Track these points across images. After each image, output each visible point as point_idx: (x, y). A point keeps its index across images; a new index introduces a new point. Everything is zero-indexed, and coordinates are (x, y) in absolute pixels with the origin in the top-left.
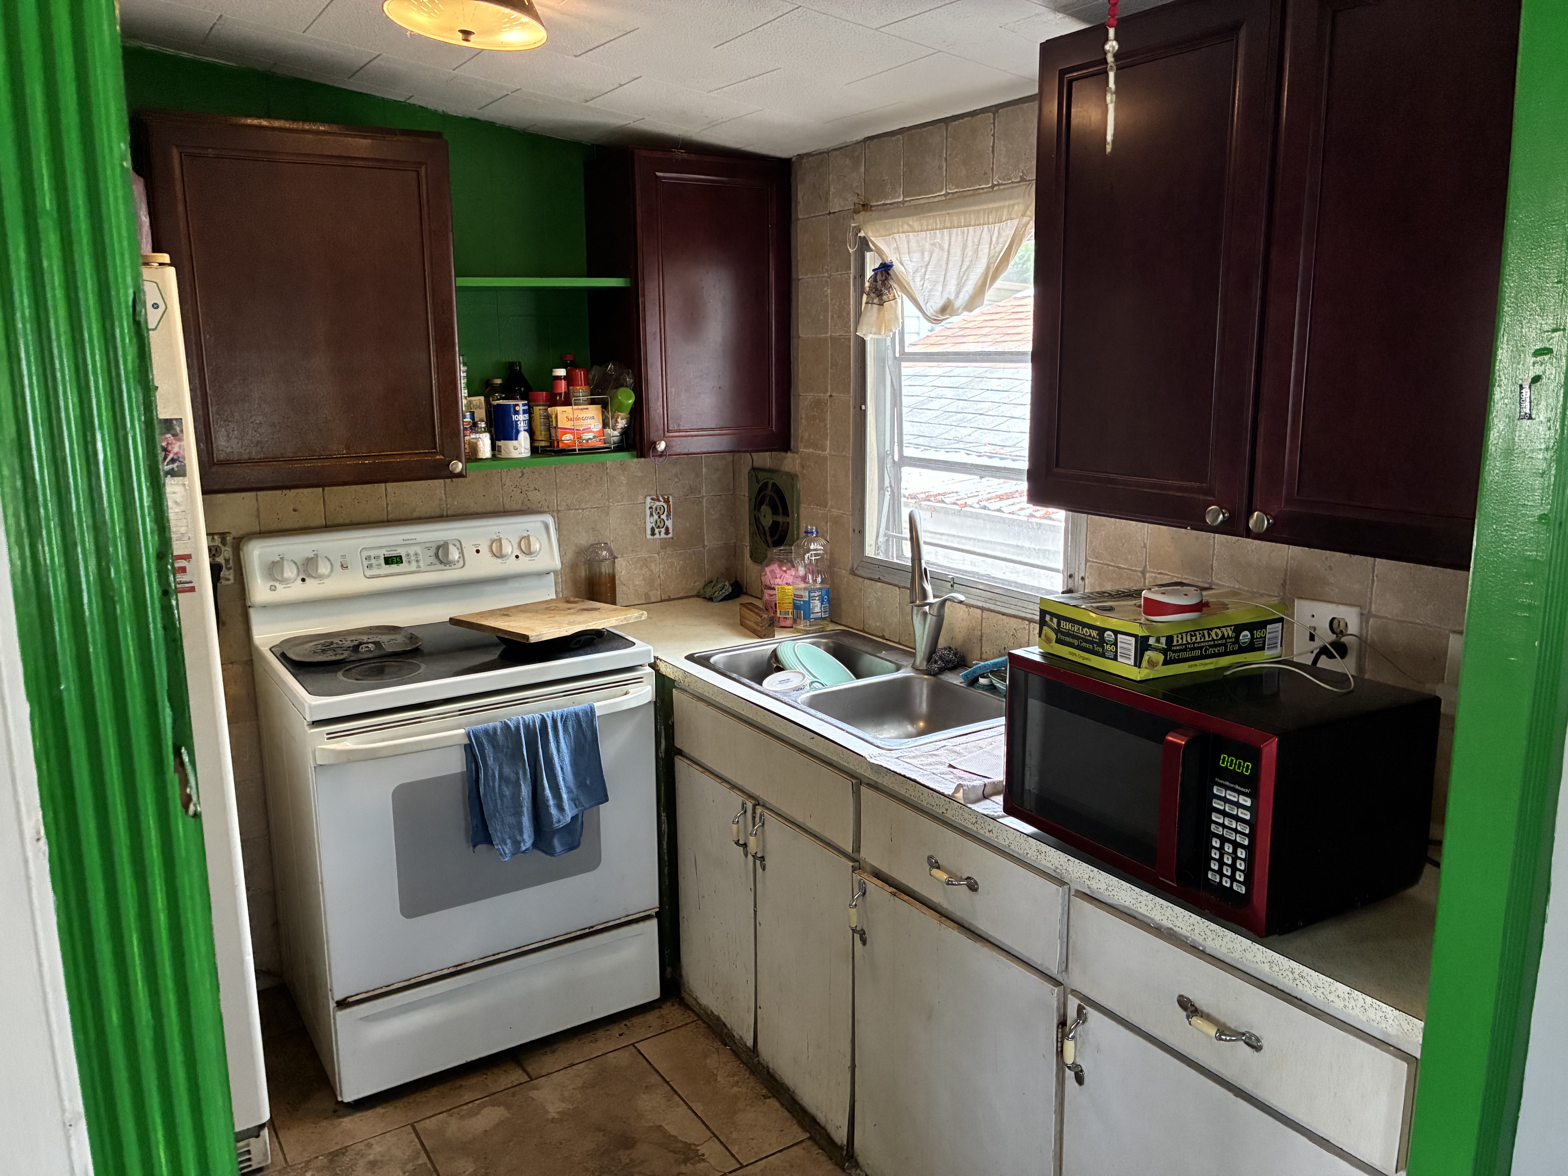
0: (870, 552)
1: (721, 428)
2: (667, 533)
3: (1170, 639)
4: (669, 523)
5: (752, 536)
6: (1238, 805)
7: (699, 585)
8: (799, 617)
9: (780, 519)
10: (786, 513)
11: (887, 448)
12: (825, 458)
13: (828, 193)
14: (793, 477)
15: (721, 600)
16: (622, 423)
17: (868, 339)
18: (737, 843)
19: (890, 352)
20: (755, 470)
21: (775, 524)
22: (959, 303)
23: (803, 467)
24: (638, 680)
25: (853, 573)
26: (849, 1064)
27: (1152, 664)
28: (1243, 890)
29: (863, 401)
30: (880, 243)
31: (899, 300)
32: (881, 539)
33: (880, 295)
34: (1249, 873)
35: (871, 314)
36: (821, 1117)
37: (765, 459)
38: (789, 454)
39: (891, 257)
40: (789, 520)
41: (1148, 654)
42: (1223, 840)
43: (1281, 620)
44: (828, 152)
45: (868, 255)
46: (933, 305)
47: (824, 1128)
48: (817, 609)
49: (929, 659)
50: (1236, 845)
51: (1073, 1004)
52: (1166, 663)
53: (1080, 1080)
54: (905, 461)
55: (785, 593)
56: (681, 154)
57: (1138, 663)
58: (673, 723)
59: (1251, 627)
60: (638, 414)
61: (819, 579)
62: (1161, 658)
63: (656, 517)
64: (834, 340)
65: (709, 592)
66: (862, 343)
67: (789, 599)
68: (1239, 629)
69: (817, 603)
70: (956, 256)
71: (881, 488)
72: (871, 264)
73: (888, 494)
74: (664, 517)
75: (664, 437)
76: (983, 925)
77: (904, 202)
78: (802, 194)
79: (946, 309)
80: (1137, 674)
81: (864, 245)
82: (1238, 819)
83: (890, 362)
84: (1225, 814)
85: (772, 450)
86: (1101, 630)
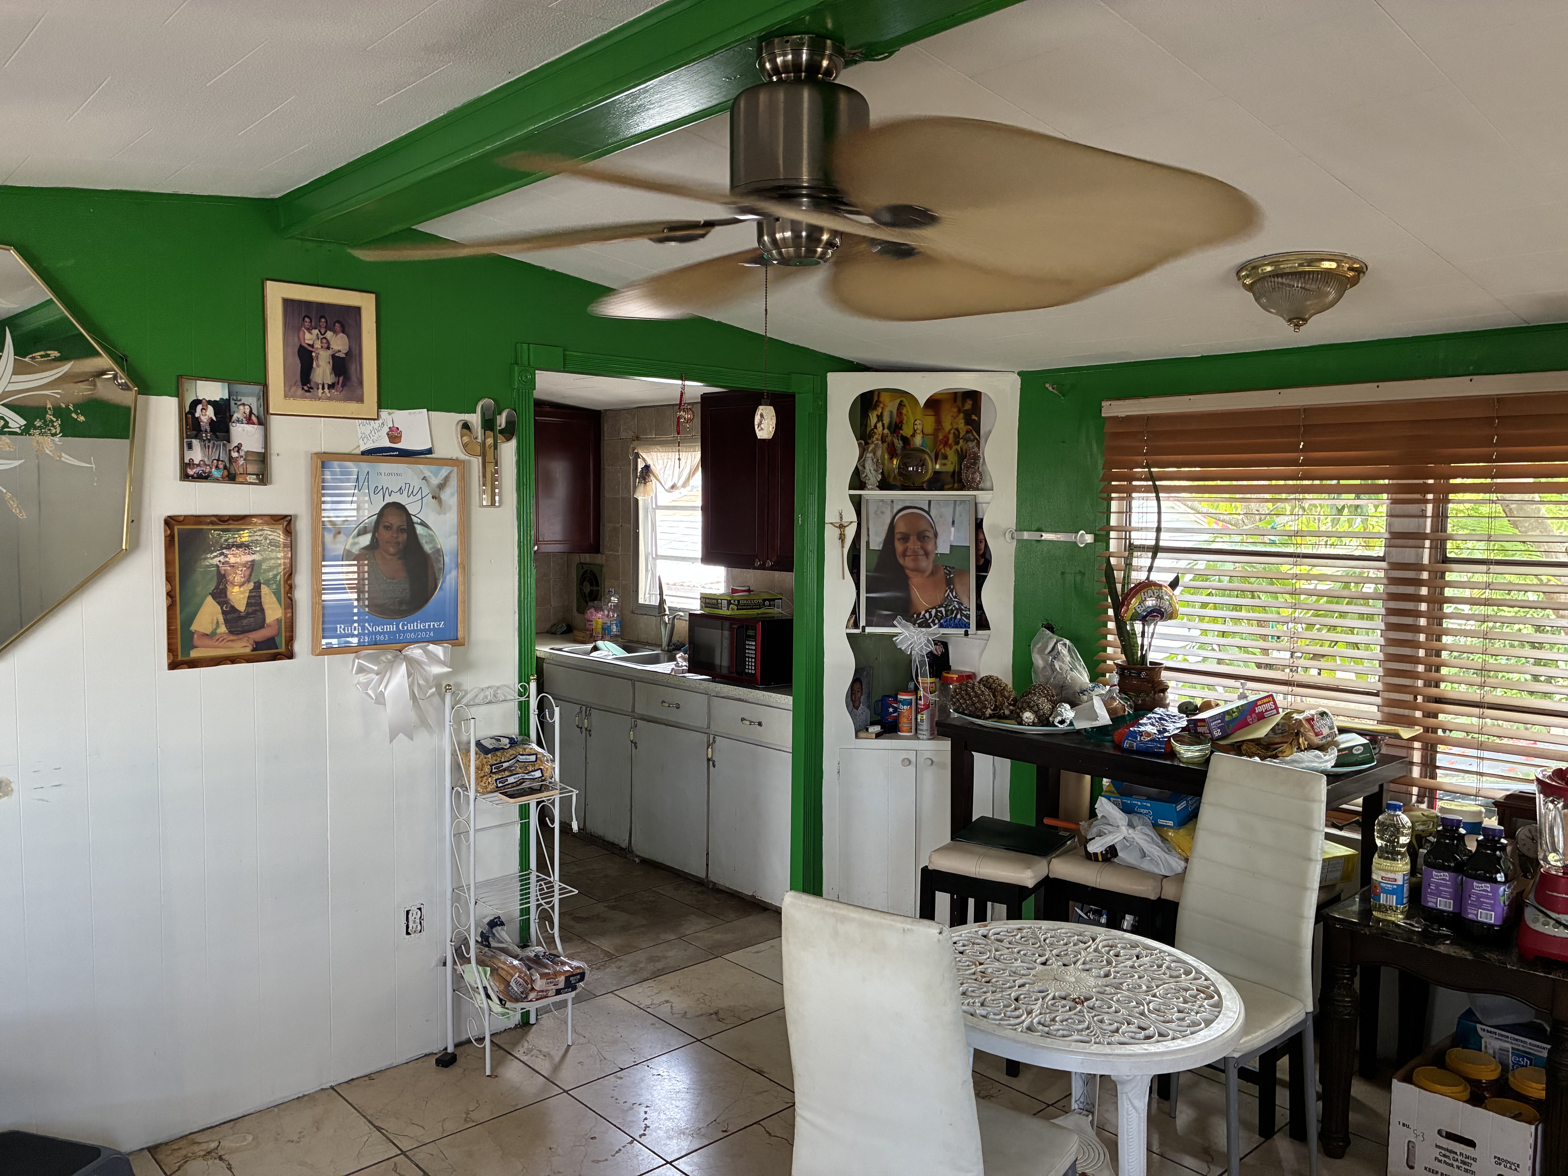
0: (641, 601)
1: (564, 541)
3: (739, 601)
5: (578, 600)
6: (752, 645)
7: (548, 626)
8: (605, 634)
9: (595, 588)
10: (597, 585)
11: (650, 551)
12: (618, 556)
13: (619, 429)
14: (601, 566)
15: (562, 633)
17: (639, 498)
18: (578, 726)
19: (650, 505)
20: (581, 564)
21: (591, 591)
22: (679, 484)
23: (607, 561)
25: (632, 612)
26: (629, 809)
27: (733, 609)
28: (753, 672)
29: (638, 528)
30: (644, 455)
31: (653, 482)
32: (647, 596)
33: (644, 479)
34: (755, 666)
35: (641, 488)
37: (587, 558)
38: (599, 555)
39: (649, 462)
40: (599, 588)
41: (731, 606)
42: (749, 657)
43: (781, 599)
44: (620, 410)
45: (639, 460)
46: (668, 485)
47: (617, 847)
48: (614, 630)
49: (669, 645)
50: (752, 658)
51: (712, 737)
52: (737, 609)
53: (714, 766)
54: (658, 557)
55: (597, 623)
56: (548, 409)
57: (728, 609)
58: (543, 682)
59: (769, 600)
61: (616, 616)
62: (736, 607)
64: (623, 499)
65: (554, 629)
66: (637, 501)
67: (600, 626)
68: (764, 600)
69: (615, 627)
71: (647, 570)
72: (641, 465)
73: (650, 573)
75: (537, 544)
76: (682, 721)
77: (655, 438)
78: (606, 427)
79: (673, 486)
80: (727, 613)
81: (637, 456)
82: (752, 649)
83: (650, 509)
84: (749, 649)
85: (589, 553)
86: (718, 599)
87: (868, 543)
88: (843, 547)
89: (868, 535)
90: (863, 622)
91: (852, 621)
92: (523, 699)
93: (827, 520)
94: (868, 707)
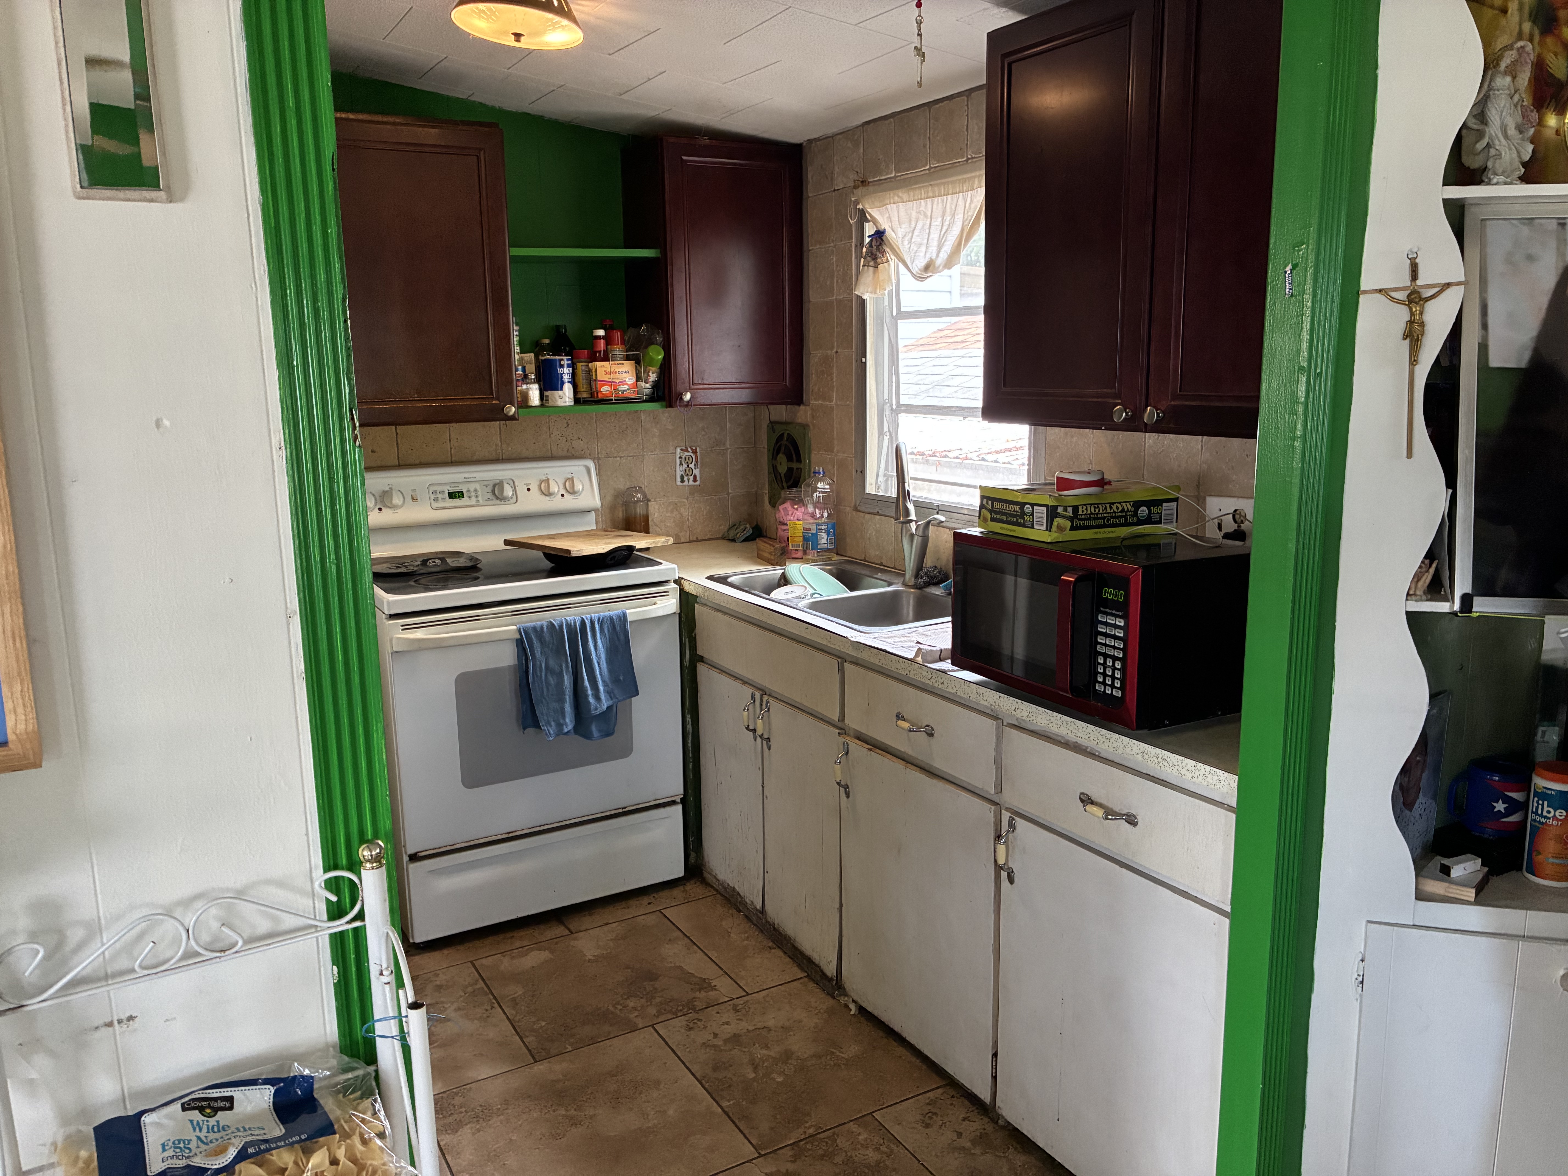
0: (870, 489)
1: (740, 383)
2: (695, 480)
3: (1075, 509)
4: (697, 472)
5: (770, 484)
6: (1116, 627)
7: (724, 528)
8: (808, 548)
9: (795, 465)
10: (799, 460)
11: (886, 396)
12: (832, 408)
13: (833, 173)
14: (805, 427)
15: (744, 541)
16: (653, 377)
17: (866, 296)
18: (747, 728)
19: (888, 312)
20: (773, 424)
21: (790, 470)
22: (939, 262)
23: (813, 417)
24: (664, 594)
25: (856, 509)
26: (838, 906)
27: (1060, 529)
28: (1119, 694)
29: (864, 354)
30: (875, 212)
31: (892, 264)
32: (881, 479)
33: (875, 258)
34: (1123, 680)
35: (868, 275)
36: (816, 957)
37: (780, 412)
38: (802, 407)
39: (884, 225)
40: (801, 466)
41: (1057, 521)
42: (1106, 656)
43: (1176, 500)
44: (833, 137)
45: (867, 225)
46: (919, 265)
47: (818, 966)
48: (824, 541)
49: (917, 576)
50: (1115, 659)
51: (1006, 816)
52: (1073, 528)
53: (1011, 880)
54: (902, 408)
55: (795, 528)
57: (1049, 528)
58: (695, 635)
59: (1149, 504)
60: (666, 369)
61: (826, 514)
62: (1068, 524)
63: (685, 466)
64: (839, 301)
65: (732, 534)
66: (862, 303)
67: (800, 533)
68: (1137, 505)
69: (824, 535)
70: (937, 222)
71: (881, 433)
72: (868, 232)
73: (886, 438)
74: (692, 466)
75: (690, 389)
76: (939, 764)
77: (896, 177)
78: (811, 174)
79: (929, 267)
80: (1047, 537)
81: (863, 217)
82: (1115, 637)
83: (887, 319)
84: (1106, 635)
85: (787, 404)
86: (1022, 505)
87: (1483, 348)
88: (1414, 361)
89: (1485, 326)
90: (1462, 583)
91: (1428, 578)
92: (341, 925)
93: (1367, 282)
94: (1434, 797)
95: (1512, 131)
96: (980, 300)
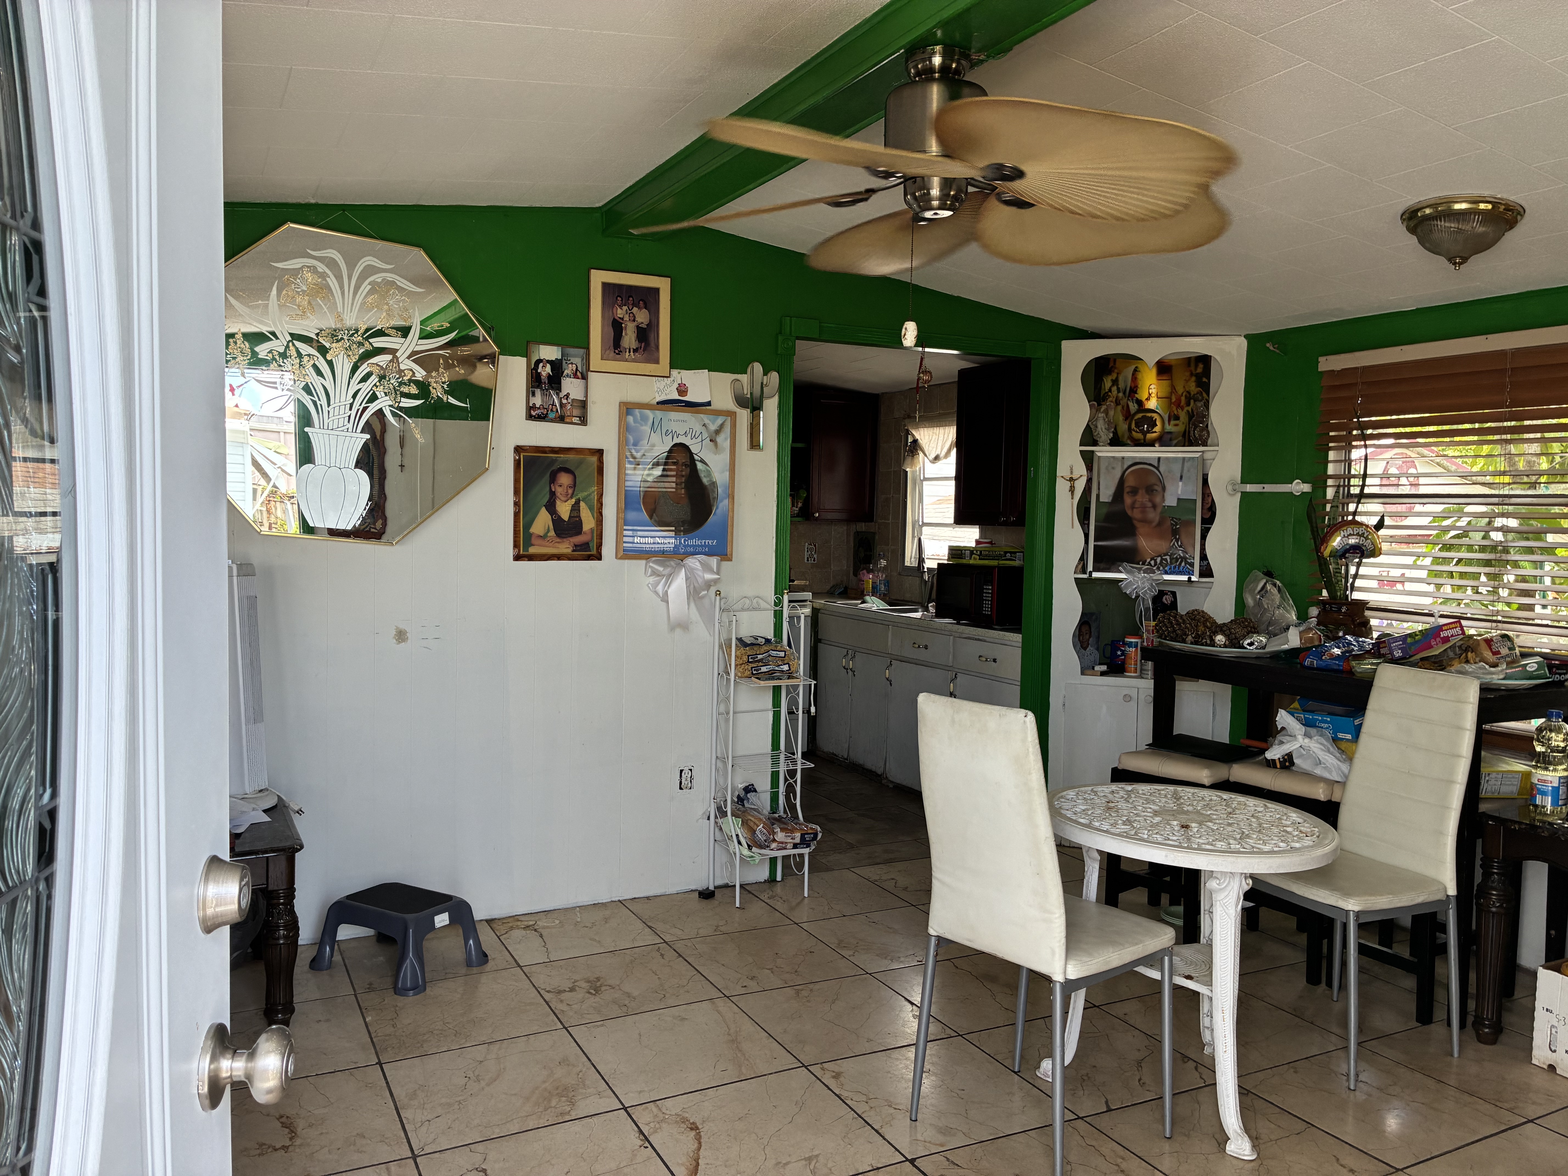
0: (906, 563)
1: (841, 508)
2: (814, 561)
3: (981, 551)
4: (815, 556)
5: (854, 564)
6: (989, 589)
7: (828, 588)
9: (868, 553)
10: (871, 549)
11: (916, 518)
12: (889, 523)
13: (893, 410)
14: (874, 533)
15: (840, 592)
16: (800, 505)
17: (908, 471)
18: (844, 667)
19: (918, 478)
20: (857, 533)
21: (866, 556)
22: (940, 458)
23: (879, 528)
24: (804, 606)
25: (898, 573)
27: (975, 558)
28: (990, 613)
29: (906, 498)
30: (914, 432)
31: (920, 455)
32: (911, 558)
33: (912, 452)
34: (991, 607)
35: (909, 460)
37: (862, 527)
38: (873, 523)
39: (917, 436)
40: (872, 553)
41: (973, 556)
42: (986, 600)
44: (893, 393)
45: (909, 436)
46: (932, 458)
48: (883, 589)
50: (988, 600)
51: (954, 673)
52: (980, 559)
54: (925, 524)
58: (818, 629)
59: (1011, 553)
60: (807, 501)
61: (884, 576)
62: (978, 557)
63: (809, 552)
64: (893, 470)
65: (832, 590)
66: (906, 473)
67: (869, 584)
68: (1006, 553)
69: (883, 586)
70: (941, 438)
71: (913, 536)
72: (910, 440)
73: (916, 539)
74: (813, 553)
75: (818, 512)
76: (929, 661)
77: (923, 415)
78: (883, 410)
79: (937, 458)
80: (969, 562)
81: (908, 433)
82: (989, 593)
83: (918, 481)
84: (986, 593)
85: (865, 522)
86: (962, 550)
87: (1098, 496)
88: (1072, 498)
89: (1099, 489)
91: (1080, 566)
92: (777, 608)
93: (1059, 473)
94: (1097, 649)
95: (1104, 430)
96: (953, 473)
